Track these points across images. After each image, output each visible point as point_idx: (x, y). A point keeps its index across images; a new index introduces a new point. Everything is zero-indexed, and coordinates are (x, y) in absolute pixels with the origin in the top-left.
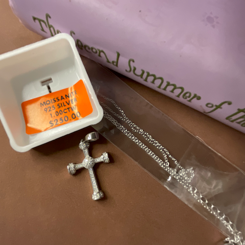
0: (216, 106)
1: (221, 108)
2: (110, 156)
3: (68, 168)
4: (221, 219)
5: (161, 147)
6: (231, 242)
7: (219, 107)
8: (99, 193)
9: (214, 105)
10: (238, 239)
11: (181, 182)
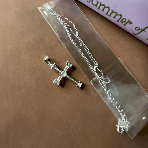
0: (142, 29)
1: (145, 31)
4: (120, 111)
7: (143, 30)
9: (140, 28)
10: (127, 126)
11: (101, 83)
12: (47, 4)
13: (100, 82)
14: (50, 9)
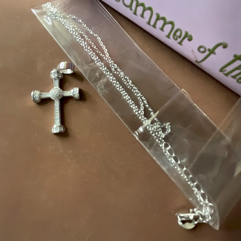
0: (209, 50)
1: (215, 54)
2: (81, 92)
3: (32, 94)
4: (192, 185)
5: (140, 94)
6: (199, 213)
7: (212, 52)
8: (60, 126)
9: (207, 48)
10: (207, 211)
11: (153, 135)
12: (50, 3)
13: (153, 133)
14: (55, 11)
